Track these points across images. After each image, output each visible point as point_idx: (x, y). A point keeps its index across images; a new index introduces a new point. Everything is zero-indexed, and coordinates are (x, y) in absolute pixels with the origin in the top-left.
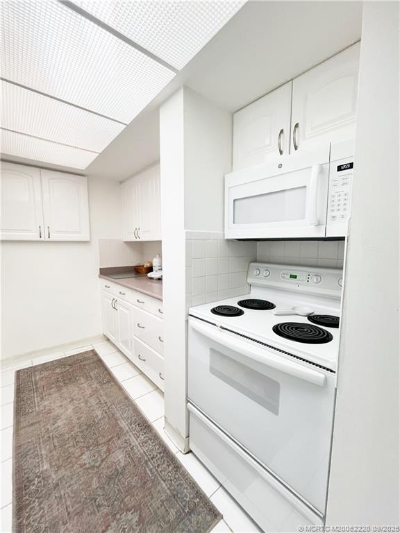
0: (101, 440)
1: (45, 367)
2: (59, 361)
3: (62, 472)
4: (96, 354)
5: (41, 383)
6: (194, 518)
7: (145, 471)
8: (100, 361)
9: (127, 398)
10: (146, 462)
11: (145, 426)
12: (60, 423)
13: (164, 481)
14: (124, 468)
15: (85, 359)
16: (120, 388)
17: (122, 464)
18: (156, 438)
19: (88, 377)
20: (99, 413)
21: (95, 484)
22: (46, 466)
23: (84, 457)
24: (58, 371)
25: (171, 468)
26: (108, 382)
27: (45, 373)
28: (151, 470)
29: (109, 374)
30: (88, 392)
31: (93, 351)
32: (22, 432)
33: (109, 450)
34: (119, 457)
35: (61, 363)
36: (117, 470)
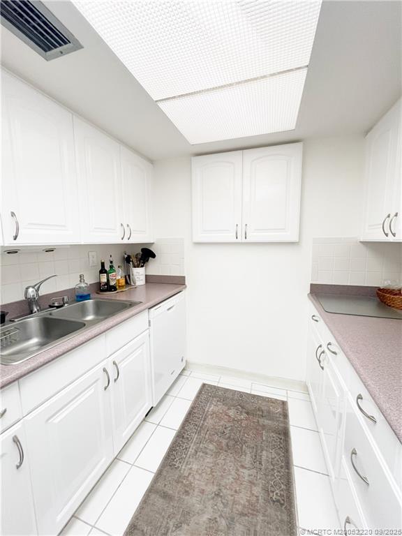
4: (285, 415)
5: (209, 422)
8: (285, 433)
15: (269, 414)
19: (256, 460)
24: (232, 413)
27: (220, 408)
31: (284, 403)
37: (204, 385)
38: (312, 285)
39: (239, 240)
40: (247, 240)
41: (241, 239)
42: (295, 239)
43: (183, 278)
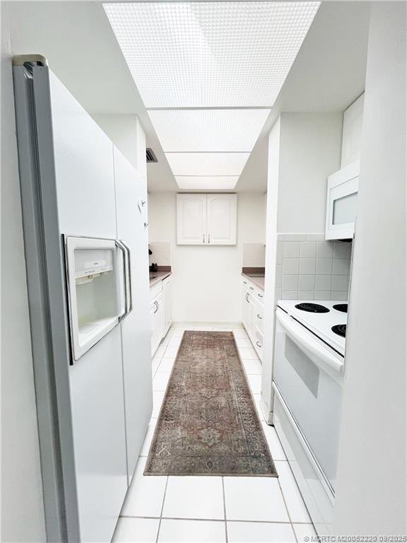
0: (215, 387)
1: (199, 333)
2: (208, 332)
3: (189, 391)
4: (232, 335)
5: (194, 342)
6: (255, 461)
7: (235, 417)
8: (234, 341)
9: (242, 371)
10: (238, 413)
11: (247, 393)
12: (197, 367)
13: (245, 430)
14: (222, 408)
15: (225, 336)
16: (240, 363)
17: (223, 405)
18: (251, 404)
19: (222, 348)
20: (220, 371)
21: (203, 406)
22: (184, 384)
23: (203, 390)
24: (205, 338)
25: (253, 426)
26: (233, 356)
27: (198, 337)
28: (239, 419)
29: (236, 351)
30: (219, 357)
31: (231, 332)
32: (178, 362)
33: (217, 394)
34: (222, 401)
35: (209, 334)
36: (218, 406)
37: (186, 331)
38: (243, 268)
39: (205, 244)
40: (210, 243)
41: (206, 243)
42: (235, 243)
43: (170, 267)
